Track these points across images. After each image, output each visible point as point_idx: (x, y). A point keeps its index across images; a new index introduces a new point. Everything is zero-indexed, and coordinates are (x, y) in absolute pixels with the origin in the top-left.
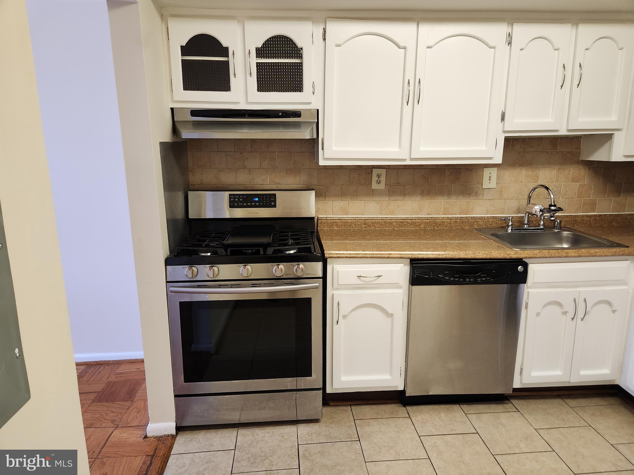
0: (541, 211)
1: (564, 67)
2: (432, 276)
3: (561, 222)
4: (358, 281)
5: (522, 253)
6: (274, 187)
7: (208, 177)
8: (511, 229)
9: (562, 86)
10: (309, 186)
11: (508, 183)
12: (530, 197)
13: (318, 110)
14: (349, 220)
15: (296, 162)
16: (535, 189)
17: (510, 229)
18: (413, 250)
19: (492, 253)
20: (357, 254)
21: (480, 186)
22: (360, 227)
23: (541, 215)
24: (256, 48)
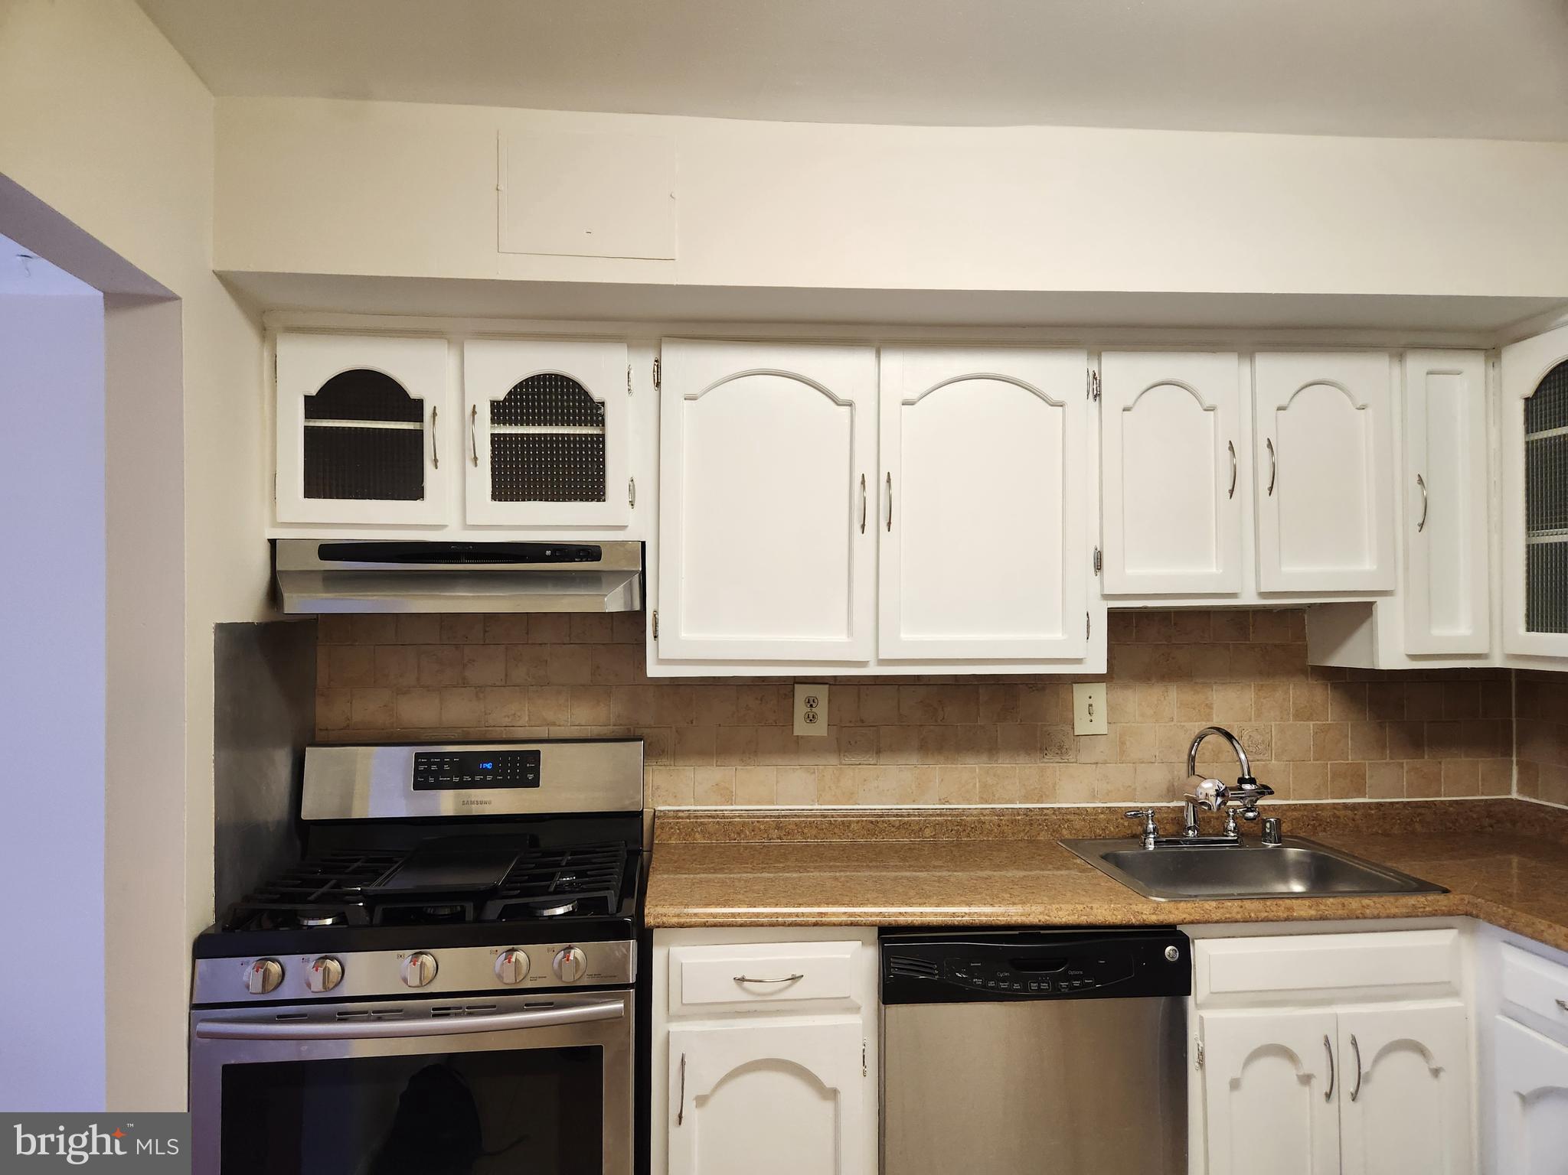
0: (1219, 794)
1: (1231, 448)
2: (936, 975)
3: (1278, 821)
4: (736, 994)
5: (1173, 911)
6: (542, 732)
7: (367, 709)
8: (1155, 842)
9: (1232, 492)
10: (632, 729)
11: (1138, 722)
12: (1192, 759)
13: (643, 544)
14: (735, 817)
15: (598, 667)
16: (1201, 738)
17: (1153, 842)
18: (885, 904)
19: (1095, 910)
20: (733, 915)
21: (1067, 728)
22: (765, 836)
23: (1220, 805)
24: (492, 403)
